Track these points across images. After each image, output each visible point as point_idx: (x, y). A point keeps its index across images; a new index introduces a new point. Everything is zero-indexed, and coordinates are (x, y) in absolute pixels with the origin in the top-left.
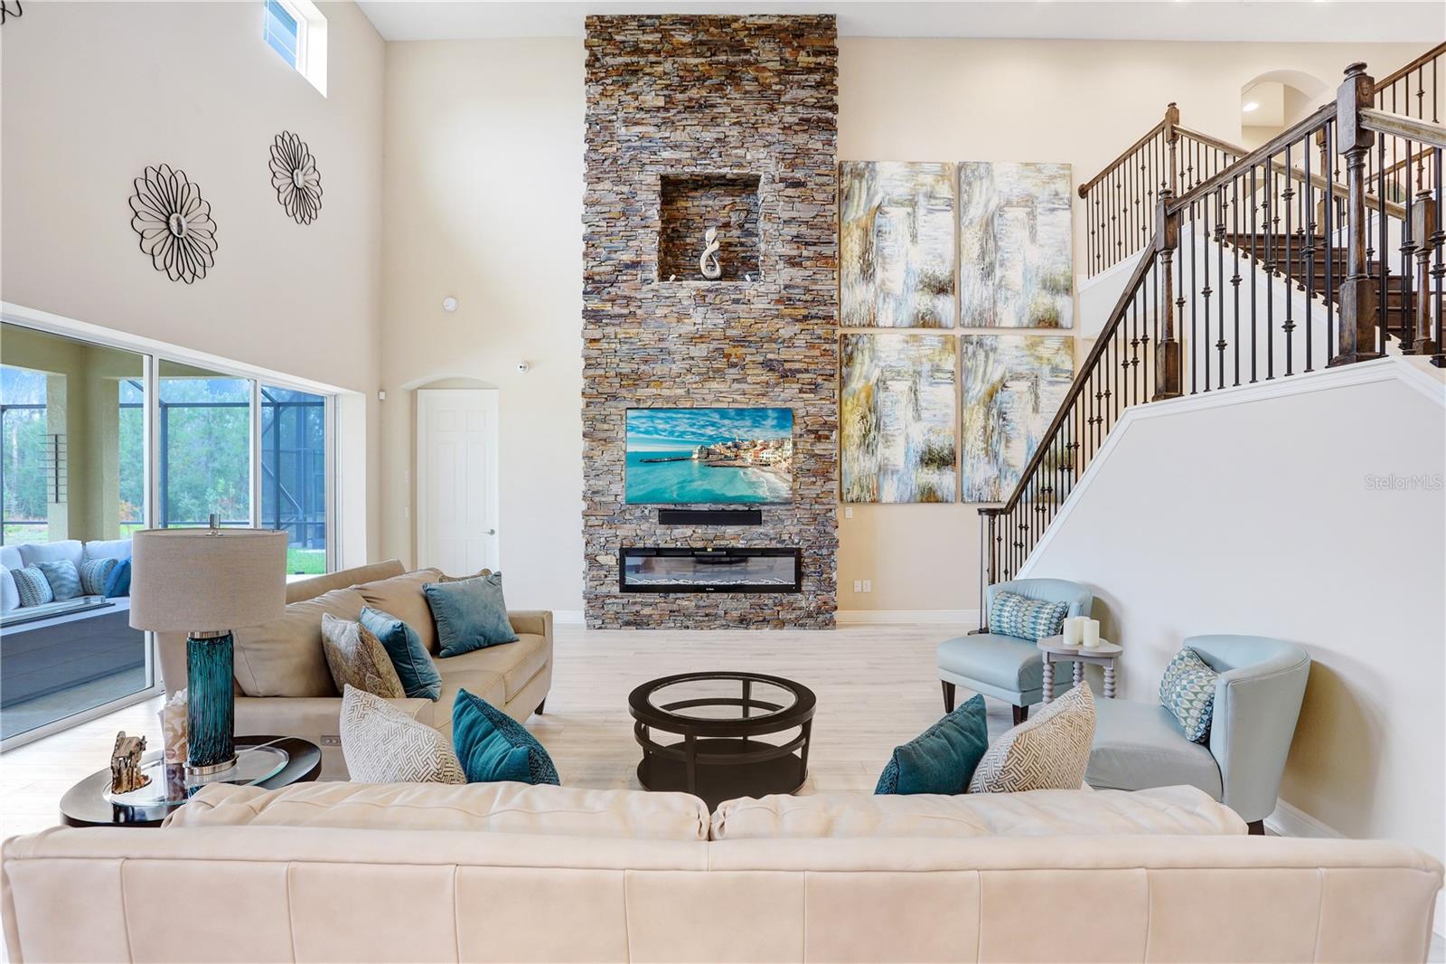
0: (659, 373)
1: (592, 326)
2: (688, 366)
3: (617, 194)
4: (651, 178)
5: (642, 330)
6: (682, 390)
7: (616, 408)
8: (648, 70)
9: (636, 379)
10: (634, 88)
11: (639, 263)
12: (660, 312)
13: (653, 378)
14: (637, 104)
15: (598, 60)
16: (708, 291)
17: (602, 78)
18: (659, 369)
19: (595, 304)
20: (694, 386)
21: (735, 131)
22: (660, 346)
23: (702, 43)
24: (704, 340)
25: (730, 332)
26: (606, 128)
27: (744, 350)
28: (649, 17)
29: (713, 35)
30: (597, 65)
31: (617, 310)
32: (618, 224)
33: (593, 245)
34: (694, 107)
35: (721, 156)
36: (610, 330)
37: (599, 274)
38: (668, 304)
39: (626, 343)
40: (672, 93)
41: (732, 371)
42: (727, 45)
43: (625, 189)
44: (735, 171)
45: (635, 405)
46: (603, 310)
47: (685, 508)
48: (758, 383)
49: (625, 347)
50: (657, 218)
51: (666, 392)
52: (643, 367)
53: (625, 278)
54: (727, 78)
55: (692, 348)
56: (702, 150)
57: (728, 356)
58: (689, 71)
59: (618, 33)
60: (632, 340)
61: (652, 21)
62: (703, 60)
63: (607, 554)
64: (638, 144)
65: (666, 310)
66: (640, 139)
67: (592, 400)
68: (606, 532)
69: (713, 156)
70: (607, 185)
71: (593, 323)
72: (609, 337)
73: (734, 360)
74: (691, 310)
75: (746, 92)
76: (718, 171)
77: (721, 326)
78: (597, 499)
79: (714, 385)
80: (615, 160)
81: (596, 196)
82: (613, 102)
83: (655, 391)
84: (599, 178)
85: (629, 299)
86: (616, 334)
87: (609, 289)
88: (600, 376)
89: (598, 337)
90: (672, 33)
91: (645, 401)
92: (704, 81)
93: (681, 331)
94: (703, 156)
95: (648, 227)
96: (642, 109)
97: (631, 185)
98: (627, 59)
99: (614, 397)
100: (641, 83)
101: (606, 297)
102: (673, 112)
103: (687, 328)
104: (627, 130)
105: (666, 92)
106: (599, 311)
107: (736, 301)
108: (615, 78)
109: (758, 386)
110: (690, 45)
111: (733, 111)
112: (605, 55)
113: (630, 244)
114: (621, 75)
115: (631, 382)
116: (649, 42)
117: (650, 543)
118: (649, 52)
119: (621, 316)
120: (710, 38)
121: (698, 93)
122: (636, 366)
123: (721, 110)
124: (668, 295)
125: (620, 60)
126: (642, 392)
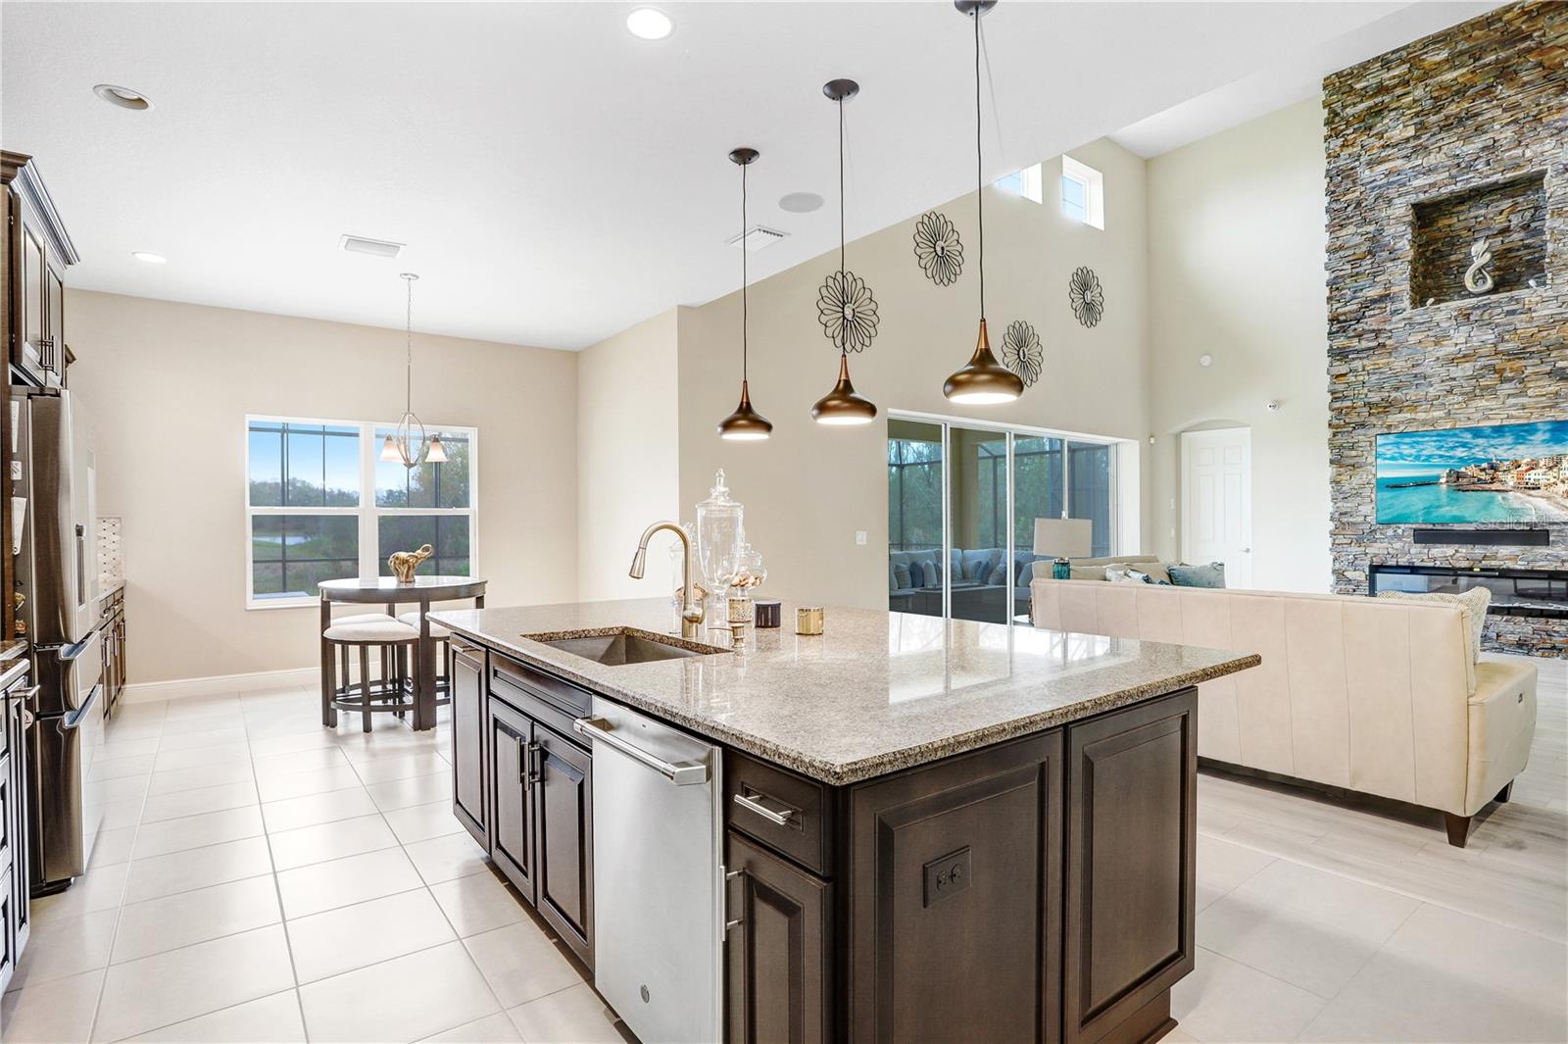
0: (1413, 398)
1: (1338, 363)
2: (1448, 388)
3: (1362, 235)
4: (1401, 208)
5: (1393, 359)
6: (1442, 412)
7: (1365, 435)
8: (1393, 106)
9: (1387, 406)
10: (1379, 128)
11: (1389, 295)
12: (1412, 339)
13: (1405, 404)
14: (1382, 142)
15: (1337, 114)
16: (1474, 308)
17: (1344, 130)
18: (1412, 394)
19: (1341, 342)
20: (1456, 406)
21: (1509, 133)
22: (1414, 372)
23: (1461, 53)
24: (1468, 359)
25: (1501, 347)
26: (1348, 176)
27: (1523, 363)
28: (1393, 52)
29: (1477, 39)
30: (1337, 119)
31: (1365, 344)
32: (1364, 263)
33: (1337, 289)
34: (1452, 124)
35: (1489, 165)
36: (1357, 364)
37: (1344, 314)
38: (1423, 329)
39: (1375, 373)
40: (1423, 118)
41: (1506, 386)
42: (1496, 42)
43: (1371, 228)
44: (1508, 175)
45: (1386, 431)
46: (1349, 347)
47: (1445, 528)
48: (1544, 395)
49: (1374, 378)
50: (1408, 247)
51: (1421, 416)
52: (1394, 394)
53: (1372, 313)
54: (1497, 77)
55: (1452, 369)
56: (1463, 165)
57: (1500, 372)
58: (1445, 88)
59: (1358, 82)
60: (1382, 370)
61: (1398, 54)
62: (1464, 70)
63: (1355, 570)
64: (1385, 181)
65: (1420, 336)
66: (1386, 176)
67: (1339, 430)
68: (1355, 549)
69: (1478, 167)
70: (1351, 229)
71: (1338, 360)
72: (1356, 371)
73: (1509, 375)
74: (1452, 331)
75: (1525, 84)
76: (1485, 181)
77: (1490, 342)
78: (1344, 520)
79: (1483, 403)
80: (1359, 204)
81: (1339, 243)
82: (1355, 149)
83: (1408, 416)
84: (1341, 226)
85: (1377, 333)
86: (1364, 367)
87: (1356, 326)
88: (1347, 407)
89: (1344, 372)
90: (1424, 57)
91: (1396, 427)
92: (1466, 92)
93: (1439, 354)
94: (1465, 170)
95: (1399, 258)
96: (1388, 146)
97: (1377, 223)
98: (1370, 103)
99: (1363, 425)
100: (1386, 121)
101: (1353, 334)
102: (1425, 137)
103: (1448, 349)
104: (1372, 171)
105: (1416, 120)
106: (1344, 348)
107: (1512, 312)
108: (1356, 126)
109: (1544, 398)
110: (1447, 60)
111: (1505, 110)
112: (1344, 107)
113: (1377, 279)
114: (1364, 121)
115: (1381, 410)
116: (1394, 77)
117: (1403, 561)
118: (1395, 86)
119: (1370, 349)
120: (1473, 44)
121: (1457, 107)
122: (1387, 394)
123: (1489, 115)
124: (1422, 321)
125: (1362, 106)
126: (1394, 418)
